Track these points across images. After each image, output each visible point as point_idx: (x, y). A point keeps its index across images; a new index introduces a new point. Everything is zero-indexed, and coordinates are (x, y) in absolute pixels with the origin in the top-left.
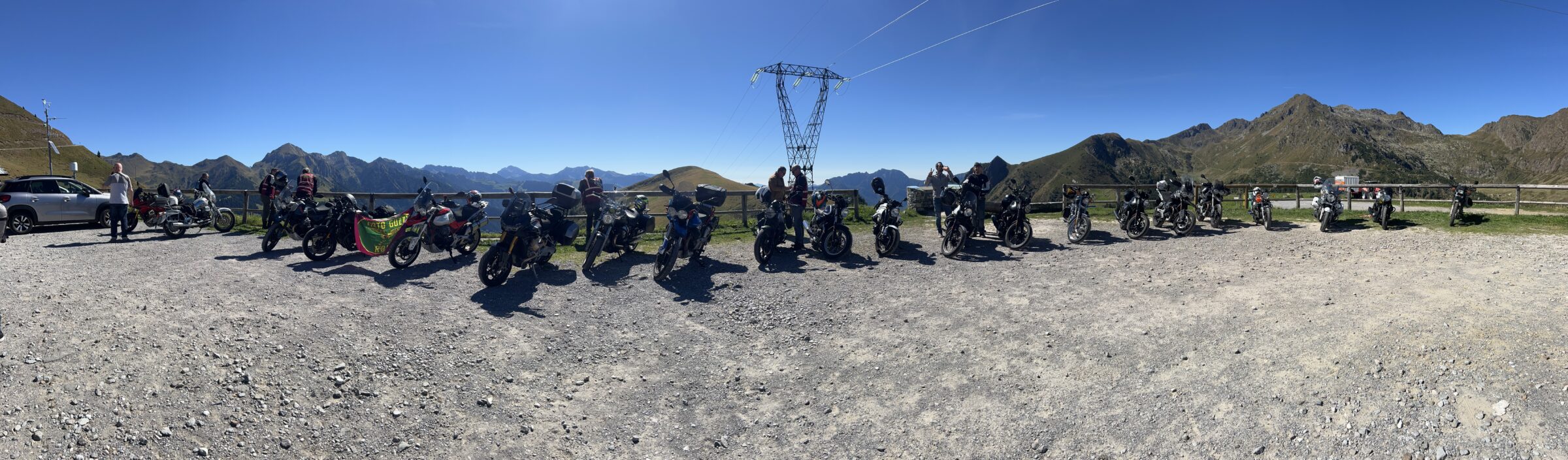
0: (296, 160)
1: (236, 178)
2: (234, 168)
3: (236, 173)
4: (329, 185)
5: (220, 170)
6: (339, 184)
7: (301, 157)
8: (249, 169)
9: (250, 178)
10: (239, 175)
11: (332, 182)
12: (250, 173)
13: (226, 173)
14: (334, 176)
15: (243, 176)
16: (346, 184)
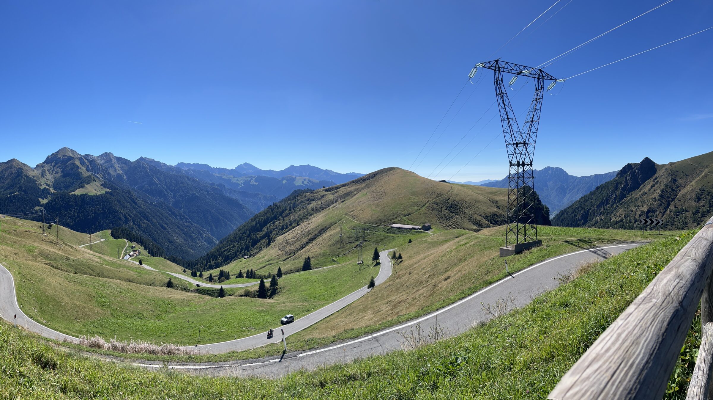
0: (72, 161)
1: (22, 177)
2: (21, 169)
3: (22, 173)
4: (100, 180)
5: (9, 171)
6: (108, 180)
7: (76, 158)
8: (32, 170)
9: (34, 177)
10: (24, 175)
11: (103, 178)
12: (34, 173)
13: (14, 173)
14: (104, 173)
15: (28, 175)
16: (114, 180)
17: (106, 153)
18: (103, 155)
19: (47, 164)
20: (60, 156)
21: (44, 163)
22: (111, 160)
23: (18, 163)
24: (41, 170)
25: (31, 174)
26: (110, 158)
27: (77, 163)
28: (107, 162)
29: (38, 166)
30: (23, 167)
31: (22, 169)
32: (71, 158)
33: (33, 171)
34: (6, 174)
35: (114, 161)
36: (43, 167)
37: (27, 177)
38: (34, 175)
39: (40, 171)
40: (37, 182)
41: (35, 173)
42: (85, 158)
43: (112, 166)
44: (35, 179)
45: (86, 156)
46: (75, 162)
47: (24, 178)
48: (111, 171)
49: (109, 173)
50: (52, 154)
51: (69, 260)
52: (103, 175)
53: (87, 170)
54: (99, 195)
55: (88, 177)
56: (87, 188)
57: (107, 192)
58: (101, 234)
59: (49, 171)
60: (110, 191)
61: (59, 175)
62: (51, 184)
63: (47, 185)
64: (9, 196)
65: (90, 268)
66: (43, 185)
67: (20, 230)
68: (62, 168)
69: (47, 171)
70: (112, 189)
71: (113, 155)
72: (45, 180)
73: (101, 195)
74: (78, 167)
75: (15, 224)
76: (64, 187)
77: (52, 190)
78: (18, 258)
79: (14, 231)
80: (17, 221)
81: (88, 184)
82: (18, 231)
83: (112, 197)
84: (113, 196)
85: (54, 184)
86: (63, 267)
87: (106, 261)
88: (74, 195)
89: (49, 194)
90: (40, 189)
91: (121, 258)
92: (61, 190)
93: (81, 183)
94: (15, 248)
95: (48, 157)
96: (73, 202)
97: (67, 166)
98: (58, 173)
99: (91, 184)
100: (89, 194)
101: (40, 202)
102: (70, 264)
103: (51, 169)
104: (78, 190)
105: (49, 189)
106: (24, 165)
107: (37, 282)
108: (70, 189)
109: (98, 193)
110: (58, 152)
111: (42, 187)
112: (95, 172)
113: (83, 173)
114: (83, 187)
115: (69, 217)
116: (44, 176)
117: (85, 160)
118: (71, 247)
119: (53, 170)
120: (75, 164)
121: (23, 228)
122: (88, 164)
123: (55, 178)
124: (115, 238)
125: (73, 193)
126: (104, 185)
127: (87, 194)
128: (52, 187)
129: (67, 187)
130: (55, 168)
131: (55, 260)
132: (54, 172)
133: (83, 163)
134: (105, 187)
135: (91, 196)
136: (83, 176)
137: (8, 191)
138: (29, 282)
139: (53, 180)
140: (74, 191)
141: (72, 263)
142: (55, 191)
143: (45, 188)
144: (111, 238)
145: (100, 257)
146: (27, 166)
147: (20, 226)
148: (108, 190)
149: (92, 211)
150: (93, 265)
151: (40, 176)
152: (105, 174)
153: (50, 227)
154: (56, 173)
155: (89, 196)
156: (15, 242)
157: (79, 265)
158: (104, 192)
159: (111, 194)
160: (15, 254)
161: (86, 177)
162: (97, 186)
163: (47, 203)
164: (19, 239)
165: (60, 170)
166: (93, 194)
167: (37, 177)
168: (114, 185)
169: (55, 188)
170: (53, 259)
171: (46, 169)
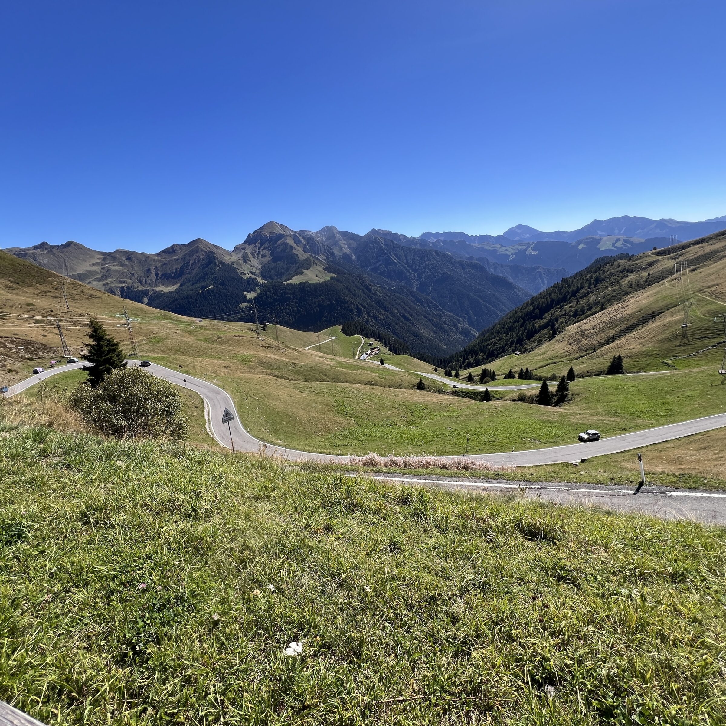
0: (283, 239)
1: (215, 264)
2: (212, 253)
3: (215, 258)
4: (321, 264)
5: (194, 256)
6: (332, 262)
7: (288, 236)
8: (229, 254)
9: (232, 263)
10: (218, 261)
11: (325, 260)
12: (232, 258)
13: (203, 259)
14: (327, 253)
15: (223, 261)
16: (340, 262)
17: (327, 227)
18: (323, 230)
19: (249, 245)
20: (266, 233)
21: (244, 243)
22: (334, 236)
23: (207, 244)
24: (242, 253)
25: (228, 259)
26: (333, 234)
27: (290, 242)
28: (329, 238)
29: (236, 248)
30: (215, 250)
31: (214, 253)
32: (280, 236)
33: (231, 255)
34: (191, 262)
35: (338, 236)
36: (243, 249)
37: (223, 263)
38: (232, 260)
39: (240, 255)
40: (238, 271)
41: (234, 258)
42: (300, 235)
43: (336, 244)
44: (235, 265)
45: (302, 233)
46: (287, 241)
47: (219, 266)
48: (336, 251)
49: (333, 254)
50: (255, 232)
51: (295, 366)
52: (326, 256)
53: (305, 251)
54: (322, 283)
55: (307, 260)
56: (306, 274)
57: (332, 278)
58: (329, 332)
59: (252, 254)
60: (336, 276)
61: (267, 259)
62: (257, 272)
63: (253, 273)
64: (200, 291)
65: (322, 373)
66: (247, 273)
67: (226, 336)
68: (270, 250)
69: (250, 255)
70: (338, 274)
71: (336, 229)
72: (249, 267)
73: (325, 282)
74: (292, 248)
75: (218, 330)
76: (276, 275)
77: (260, 280)
78: (230, 371)
79: (219, 338)
80: (220, 324)
81: (307, 269)
82: (224, 338)
83: (339, 284)
84: (341, 282)
85: (261, 272)
86: (290, 376)
87: (340, 363)
88: (291, 284)
89: (257, 285)
90: (244, 280)
91: (356, 359)
92: (273, 279)
93: (298, 268)
94: (224, 360)
95: (249, 235)
96: (290, 294)
97: (277, 246)
98: (265, 256)
99: (311, 269)
100: (310, 282)
101: (245, 296)
102: (298, 371)
103: (256, 252)
104: (294, 278)
105: (256, 279)
106: (217, 247)
107: (263, 398)
108: (284, 278)
109: (322, 280)
110: (262, 228)
111: (246, 277)
112: (315, 253)
113: (299, 255)
114: (301, 273)
115: (287, 314)
116: (247, 261)
117: (300, 238)
118: (296, 350)
119: (259, 253)
120: (287, 244)
121: (231, 334)
122: (304, 243)
123: (262, 263)
124: (347, 335)
125: (289, 282)
126: (328, 270)
127: (307, 282)
128: (260, 275)
129: (280, 275)
130: (260, 250)
131: (278, 368)
132: (260, 255)
133: (297, 242)
134: (330, 272)
135: (313, 284)
136: (299, 258)
137: (198, 285)
138: (252, 399)
139: (260, 267)
140: (289, 280)
141: (301, 369)
142: (264, 281)
143: (250, 278)
144: (343, 335)
145: (332, 359)
146: (221, 249)
147: (225, 331)
148: (334, 275)
149: (315, 303)
150: (325, 369)
151: (241, 262)
152: (328, 255)
153: (264, 328)
154: (264, 256)
155: (310, 284)
156: (223, 353)
157: (308, 371)
158: (329, 279)
159: (337, 280)
160: (226, 367)
161: (304, 260)
162: (319, 271)
163: (256, 298)
164: (227, 348)
165: (268, 253)
166: (314, 282)
167: (238, 263)
168: (340, 268)
169: (264, 278)
170: (275, 367)
171: (248, 252)
